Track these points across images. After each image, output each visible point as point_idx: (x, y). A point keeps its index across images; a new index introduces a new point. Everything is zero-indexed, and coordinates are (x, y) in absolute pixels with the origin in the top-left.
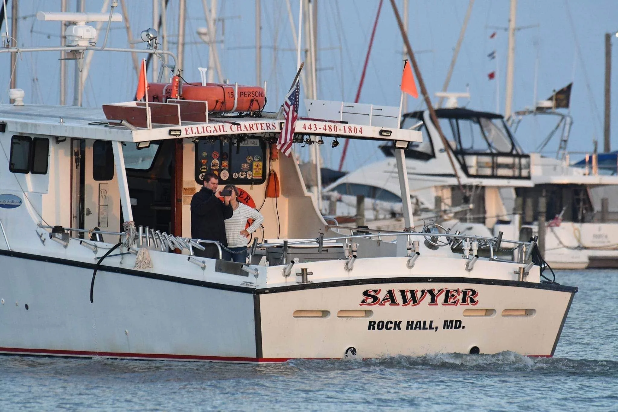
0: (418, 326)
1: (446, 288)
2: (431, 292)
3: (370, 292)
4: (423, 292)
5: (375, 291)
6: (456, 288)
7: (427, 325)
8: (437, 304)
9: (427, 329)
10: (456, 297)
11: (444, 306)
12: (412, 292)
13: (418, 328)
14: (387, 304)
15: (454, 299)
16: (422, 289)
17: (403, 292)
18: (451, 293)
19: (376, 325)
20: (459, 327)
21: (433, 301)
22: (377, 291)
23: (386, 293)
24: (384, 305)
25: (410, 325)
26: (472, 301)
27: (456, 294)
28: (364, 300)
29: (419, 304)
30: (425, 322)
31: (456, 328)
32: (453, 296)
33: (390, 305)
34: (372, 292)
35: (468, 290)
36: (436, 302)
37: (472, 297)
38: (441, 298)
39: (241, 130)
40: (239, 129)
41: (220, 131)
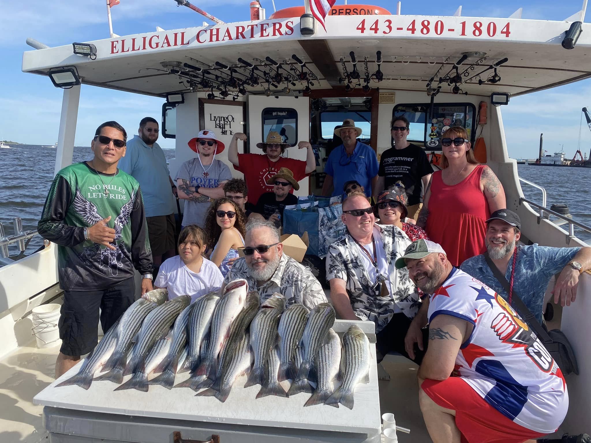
39: (217, 40)
40: (214, 38)
41: (176, 44)
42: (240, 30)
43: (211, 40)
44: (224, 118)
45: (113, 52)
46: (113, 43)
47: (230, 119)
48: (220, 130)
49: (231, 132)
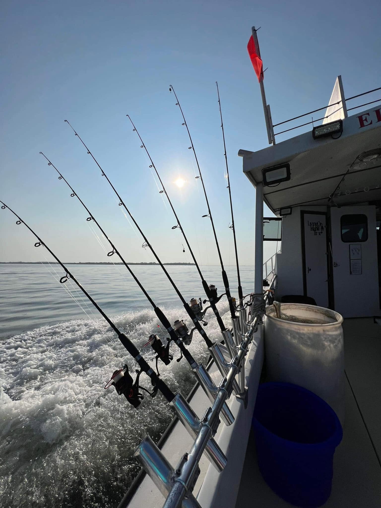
44: (315, 224)
47: (319, 223)
48: (313, 232)
49: (319, 233)
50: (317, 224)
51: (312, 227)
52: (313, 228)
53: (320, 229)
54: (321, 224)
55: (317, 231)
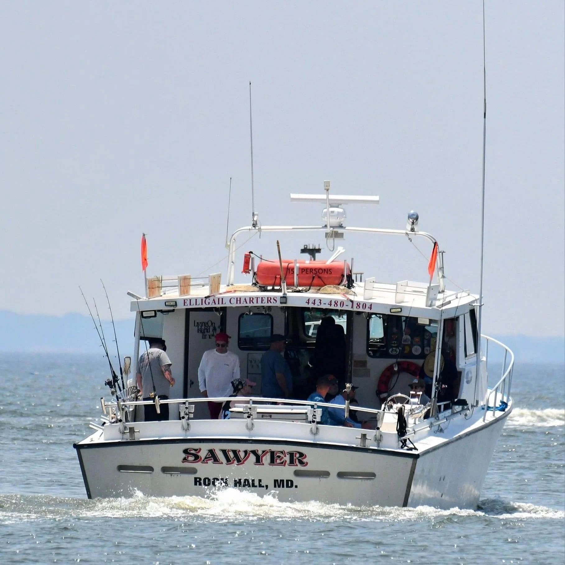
0: (247, 483)
1: (270, 450)
2: (254, 452)
3: (189, 451)
4: (246, 452)
5: (196, 450)
6: (281, 450)
7: (257, 483)
8: (263, 464)
9: (256, 486)
10: (283, 458)
11: (271, 466)
12: (235, 452)
13: (247, 485)
14: (210, 462)
15: (280, 460)
16: (244, 450)
17: (224, 452)
18: (276, 454)
19: (202, 482)
20: (292, 486)
21: (258, 460)
22: (198, 450)
23: (207, 452)
24: (207, 463)
25: (238, 483)
26: (301, 463)
27: (282, 455)
28: (185, 457)
29: (243, 463)
30: (253, 481)
31: (287, 486)
32: (279, 457)
33: (213, 463)
34: (191, 450)
35: (295, 453)
36: (262, 461)
37: (300, 458)
38: (267, 459)
39: (240, 303)
40: (238, 302)
41: (219, 304)
42: (251, 299)
43: (237, 303)
44: (205, 323)
45: (184, 305)
46: (184, 300)
47: (210, 324)
48: (201, 335)
49: (210, 336)
50: (207, 323)
51: (200, 327)
52: (201, 329)
53: (211, 330)
54: (213, 324)
55: (206, 333)
